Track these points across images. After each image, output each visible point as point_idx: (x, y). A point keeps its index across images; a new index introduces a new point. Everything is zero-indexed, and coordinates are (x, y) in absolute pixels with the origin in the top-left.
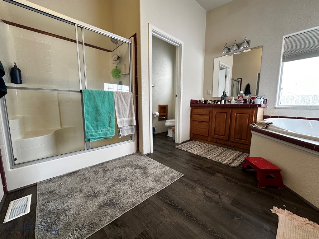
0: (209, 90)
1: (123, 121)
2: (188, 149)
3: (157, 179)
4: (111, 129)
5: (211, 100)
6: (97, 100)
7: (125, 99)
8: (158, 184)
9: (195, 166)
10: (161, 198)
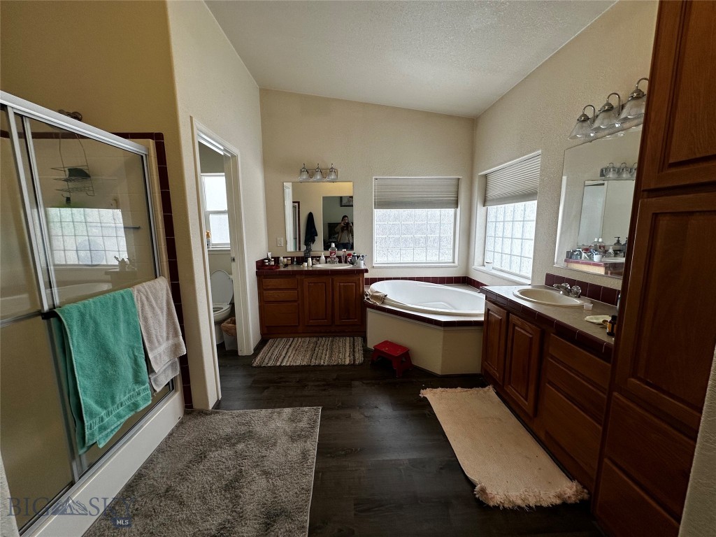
0: (279, 239)
1: (160, 355)
2: (280, 360)
3: (295, 437)
4: (143, 387)
5: (287, 257)
6: (102, 326)
7: (156, 299)
8: (305, 442)
9: (318, 386)
10: (329, 455)
